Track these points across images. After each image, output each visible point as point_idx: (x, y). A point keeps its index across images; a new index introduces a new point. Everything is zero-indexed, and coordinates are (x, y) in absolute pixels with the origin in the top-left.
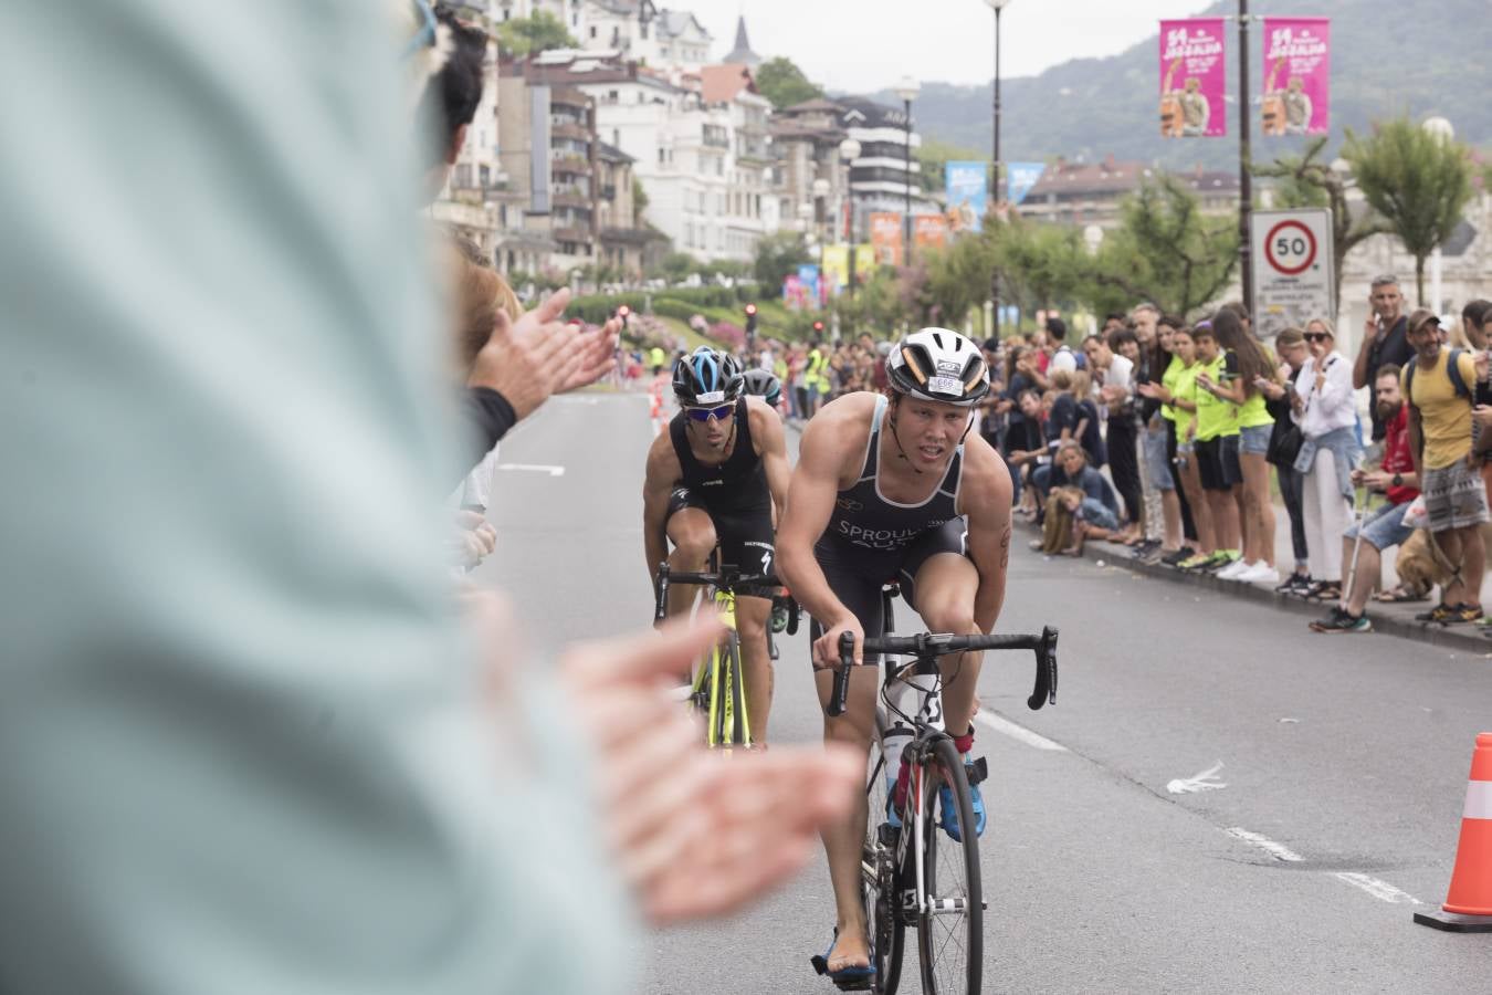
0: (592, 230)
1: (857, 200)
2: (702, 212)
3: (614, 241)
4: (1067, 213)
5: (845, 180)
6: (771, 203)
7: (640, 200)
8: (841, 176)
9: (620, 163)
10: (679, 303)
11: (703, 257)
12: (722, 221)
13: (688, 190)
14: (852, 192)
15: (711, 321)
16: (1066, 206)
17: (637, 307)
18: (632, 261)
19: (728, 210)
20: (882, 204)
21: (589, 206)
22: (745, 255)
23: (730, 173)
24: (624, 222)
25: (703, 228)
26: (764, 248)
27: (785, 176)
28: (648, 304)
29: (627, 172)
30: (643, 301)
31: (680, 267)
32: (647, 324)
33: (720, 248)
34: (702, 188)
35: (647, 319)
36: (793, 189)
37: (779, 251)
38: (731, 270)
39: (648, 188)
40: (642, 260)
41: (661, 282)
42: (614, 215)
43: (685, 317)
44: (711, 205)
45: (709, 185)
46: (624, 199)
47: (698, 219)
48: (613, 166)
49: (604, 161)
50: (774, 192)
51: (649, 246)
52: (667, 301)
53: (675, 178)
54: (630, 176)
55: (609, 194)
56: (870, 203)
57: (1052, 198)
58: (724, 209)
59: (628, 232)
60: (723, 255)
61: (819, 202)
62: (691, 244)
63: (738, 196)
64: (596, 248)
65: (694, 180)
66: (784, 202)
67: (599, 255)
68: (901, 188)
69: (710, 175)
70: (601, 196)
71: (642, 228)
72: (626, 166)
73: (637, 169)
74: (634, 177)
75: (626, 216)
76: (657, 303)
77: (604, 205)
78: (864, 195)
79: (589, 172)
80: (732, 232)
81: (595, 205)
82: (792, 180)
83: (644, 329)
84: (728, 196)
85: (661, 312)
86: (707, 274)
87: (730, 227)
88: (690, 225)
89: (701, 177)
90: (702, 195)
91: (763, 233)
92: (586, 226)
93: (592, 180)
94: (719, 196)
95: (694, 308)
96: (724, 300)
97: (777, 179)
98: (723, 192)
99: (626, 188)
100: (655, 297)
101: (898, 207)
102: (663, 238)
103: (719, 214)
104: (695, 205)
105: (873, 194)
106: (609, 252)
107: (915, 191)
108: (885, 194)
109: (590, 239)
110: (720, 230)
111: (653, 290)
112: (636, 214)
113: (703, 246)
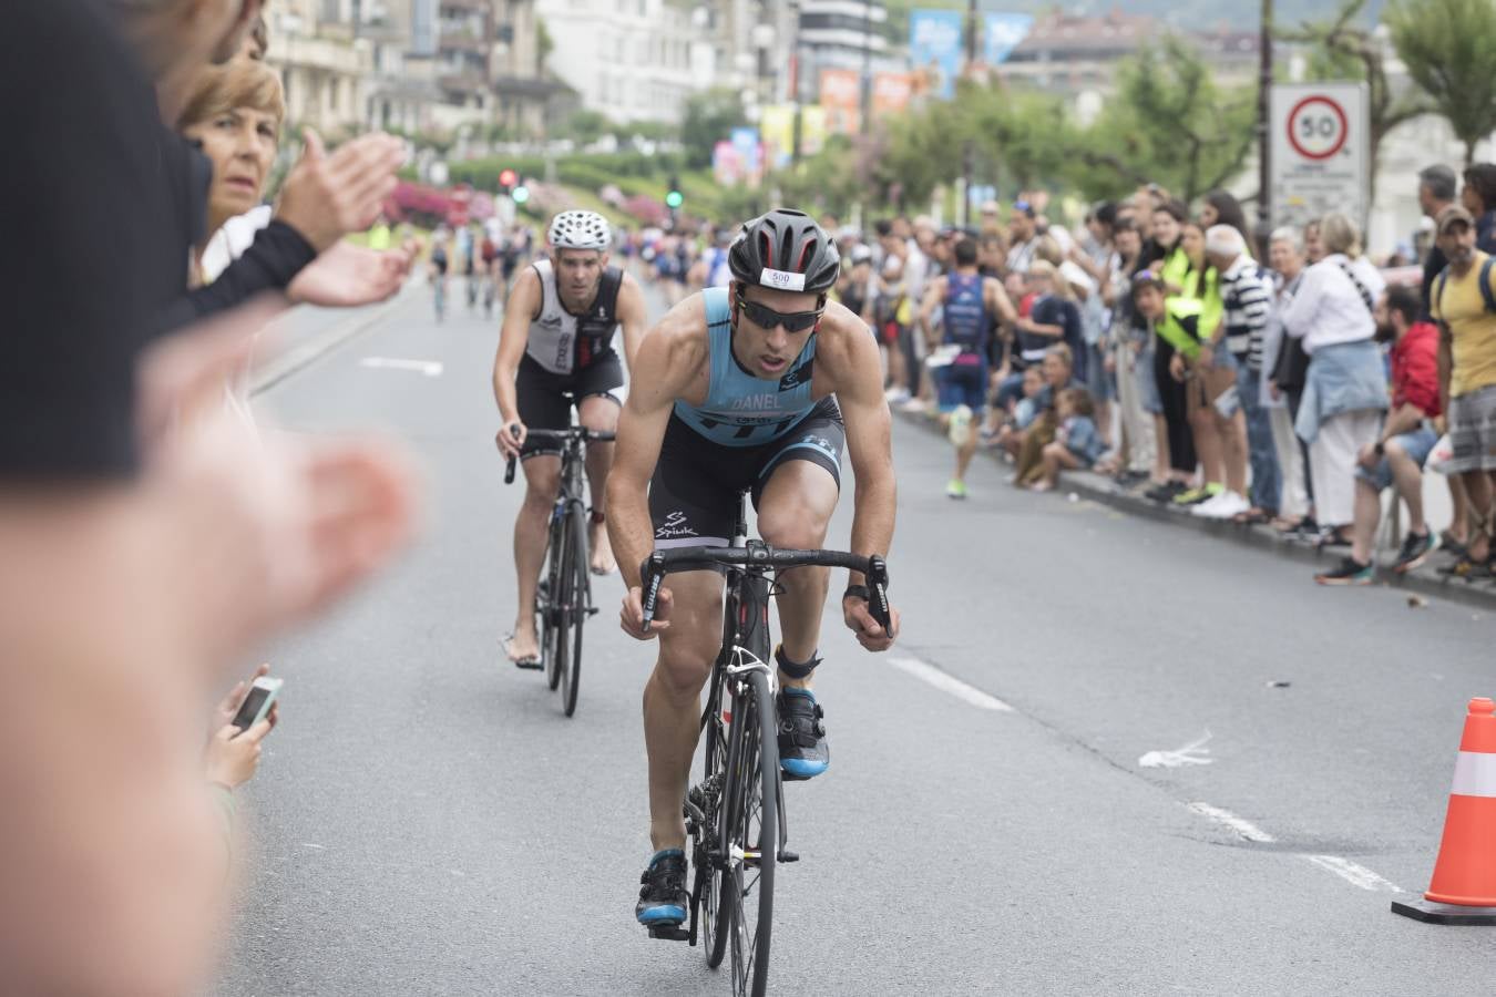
0: (486, 79)
1: (806, 53)
2: (619, 60)
3: (511, 93)
4: (1062, 77)
5: (793, 27)
6: (703, 54)
7: (544, 45)
8: (788, 23)
10: (589, 172)
11: (618, 115)
12: (645, 73)
13: (603, 33)
14: (800, 43)
15: (628, 194)
16: (1060, 67)
17: (537, 173)
18: (533, 117)
19: (651, 60)
20: (838, 58)
21: (482, 49)
22: (671, 115)
23: (654, 14)
24: (524, 69)
25: (620, 81)
26: (693, 108)
27: (721, 20)
28: (551, 170)
29: (528, 9)
30: (544, 168)
31: (591, 127)
32: (547, 194)
33: (640, 106)
34: (619, 32)
35: (549, 188)
36: (730, 37)
37: (711, 111)
38: (653, 132)
39: (556, 30)
40: (547, 117)
41: (566, 144)
42: (511, 58)
43: (594, 188)
44: (631, 52)
45: (630, 29)
46: (525, 41)
47: (615, 69)
50: (708, 40)
51: (556, 100)
52: (574, 169)
53: (588, 19)
54: (532, 16)
55: (507, 35)
56: (824, 56)
57: (1044, 57)
58: (646, 57)
59: (529, 82)
60: (643, 115)
61: (762, 54)
62: (604, 99)
63: (664, 44)
64: (490, 101)
65: (611, 22)
66: (720, 53)
67: (493, 109)
68: (856, 38)
69: (630, 16)
70: (498, 37)
71: (546, 79)
73: (542, 6)
74: (538, 16)
75: (527, 62)
76: (561, 170)
77: (500, 49)
78: (816, 46)
79: (484, 8)
80: (655, 87)
81: (489, 49)
82: (730, 24)
83: (544, 201)
84: (651, 43)
85: (568, 180)
86: (623, 137)
87: (655, 81)
88: (603, 78)
89: (620, 19)
90: (620, 43)
91: (690, 88)
92: (476, 73)
93: (488, 19)
94: (641, 42)
95: (607, 176)
96: (642, 168)
97: (711, 24)
98: (645, 37)
99: (527, 29)
100: (560, 163)
101: (854, 62)
102: (570, 91)
103: (641, 63)
104: (611, 51)
105: (827, 46)
106: (505, 105)
107: (877, 42)
108: (843, 47)
109: (482, 89)
110: (640, 84)
111: (557, 153)
112: (540, 62)
113: (619, 103)
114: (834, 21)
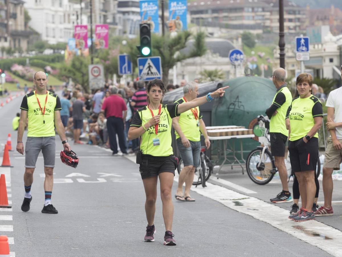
0: (7, 32)
1: (121, 15)
2: (53, 23)
3: (16, 36)
4: (216, 18)
5: (116, 6)
7: (27, 18)
8: (114, 6)
9: (18, 4)
10: (40, 61)
11: (53, 41)
12: (62, 26)
13: (47, 14)
14: (119, 12)
15: (53, 68)
16: (215, 15)
17: (22, 63)
18: (24, 44)
19: (65, 22)
20: (131, 17)
21: (6, 22)
23: (66, 5)
24: (21, 28)
25: (54, 29)
28: (28, 61)
29: (21, 7)
30: (26, 61)
31: (42, 47)
32: (27, 70)
33: (61, 37)
34: (53, 13)
35: (27, 68)
36: (93, 11)
39: (31, 13)
40: (28, 43)
41: (34, 53)
42: (16, 25)
43: (43, 67)
44: (57, 19)
45: (56, 11)
46: (20, 18)
47: (52, 26)
48: (16, 5)
49: (12, 3)
50: (86, 13)
51: (31, 37)
52: (35, 61)
53: (42, 9)
54: (23, 9)
55: (14, 16)
56: (127, 16)
57: (210, 11)
58: (62, 20)
59: (22, 32)
62: (48, 36)
64: (9, 39)
65: (50, 10)
67: (10, 42)
69: (57, 7)
70: (11, 17)
71: (28, 30)
72: (21, 5)
73: (26, 6)
74: (25, 9)
75: (21, 25)
76: (31, 61)
77: (11, 22)
78: (124, 13)
79: (5, 8)
80: (67, 30)
81: (8, 21)
82: (92, 8)
83: (25, 72)
84: (64, 15)
85: (33, 65)
86: (55, 49)
87: (66, 29)
88: (47, 28)
89: (53, 8)
92: (4, 30)
93: (7, 11)
94: (60, 16)
95: (47, 63)
97: (87, 7)
98: (62, 14)
99: (21, 13)
100: (30, 59)
102: (37, 33)
103: (61, 23)
104: (51, 19)
105: (128, 12)
106: (15, 40)
108: (133, 13)
109: (6, 35)
110: (61, 30)
111: (31, 56)
112: (26, 24)
113: (54, 37)
114: (130, 4)
